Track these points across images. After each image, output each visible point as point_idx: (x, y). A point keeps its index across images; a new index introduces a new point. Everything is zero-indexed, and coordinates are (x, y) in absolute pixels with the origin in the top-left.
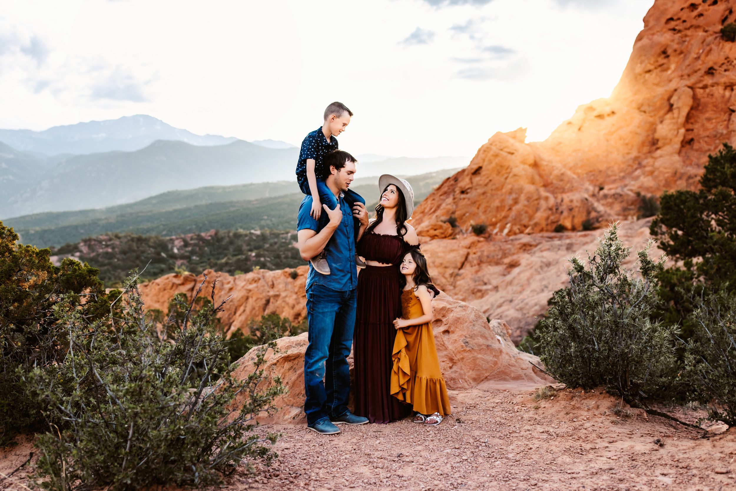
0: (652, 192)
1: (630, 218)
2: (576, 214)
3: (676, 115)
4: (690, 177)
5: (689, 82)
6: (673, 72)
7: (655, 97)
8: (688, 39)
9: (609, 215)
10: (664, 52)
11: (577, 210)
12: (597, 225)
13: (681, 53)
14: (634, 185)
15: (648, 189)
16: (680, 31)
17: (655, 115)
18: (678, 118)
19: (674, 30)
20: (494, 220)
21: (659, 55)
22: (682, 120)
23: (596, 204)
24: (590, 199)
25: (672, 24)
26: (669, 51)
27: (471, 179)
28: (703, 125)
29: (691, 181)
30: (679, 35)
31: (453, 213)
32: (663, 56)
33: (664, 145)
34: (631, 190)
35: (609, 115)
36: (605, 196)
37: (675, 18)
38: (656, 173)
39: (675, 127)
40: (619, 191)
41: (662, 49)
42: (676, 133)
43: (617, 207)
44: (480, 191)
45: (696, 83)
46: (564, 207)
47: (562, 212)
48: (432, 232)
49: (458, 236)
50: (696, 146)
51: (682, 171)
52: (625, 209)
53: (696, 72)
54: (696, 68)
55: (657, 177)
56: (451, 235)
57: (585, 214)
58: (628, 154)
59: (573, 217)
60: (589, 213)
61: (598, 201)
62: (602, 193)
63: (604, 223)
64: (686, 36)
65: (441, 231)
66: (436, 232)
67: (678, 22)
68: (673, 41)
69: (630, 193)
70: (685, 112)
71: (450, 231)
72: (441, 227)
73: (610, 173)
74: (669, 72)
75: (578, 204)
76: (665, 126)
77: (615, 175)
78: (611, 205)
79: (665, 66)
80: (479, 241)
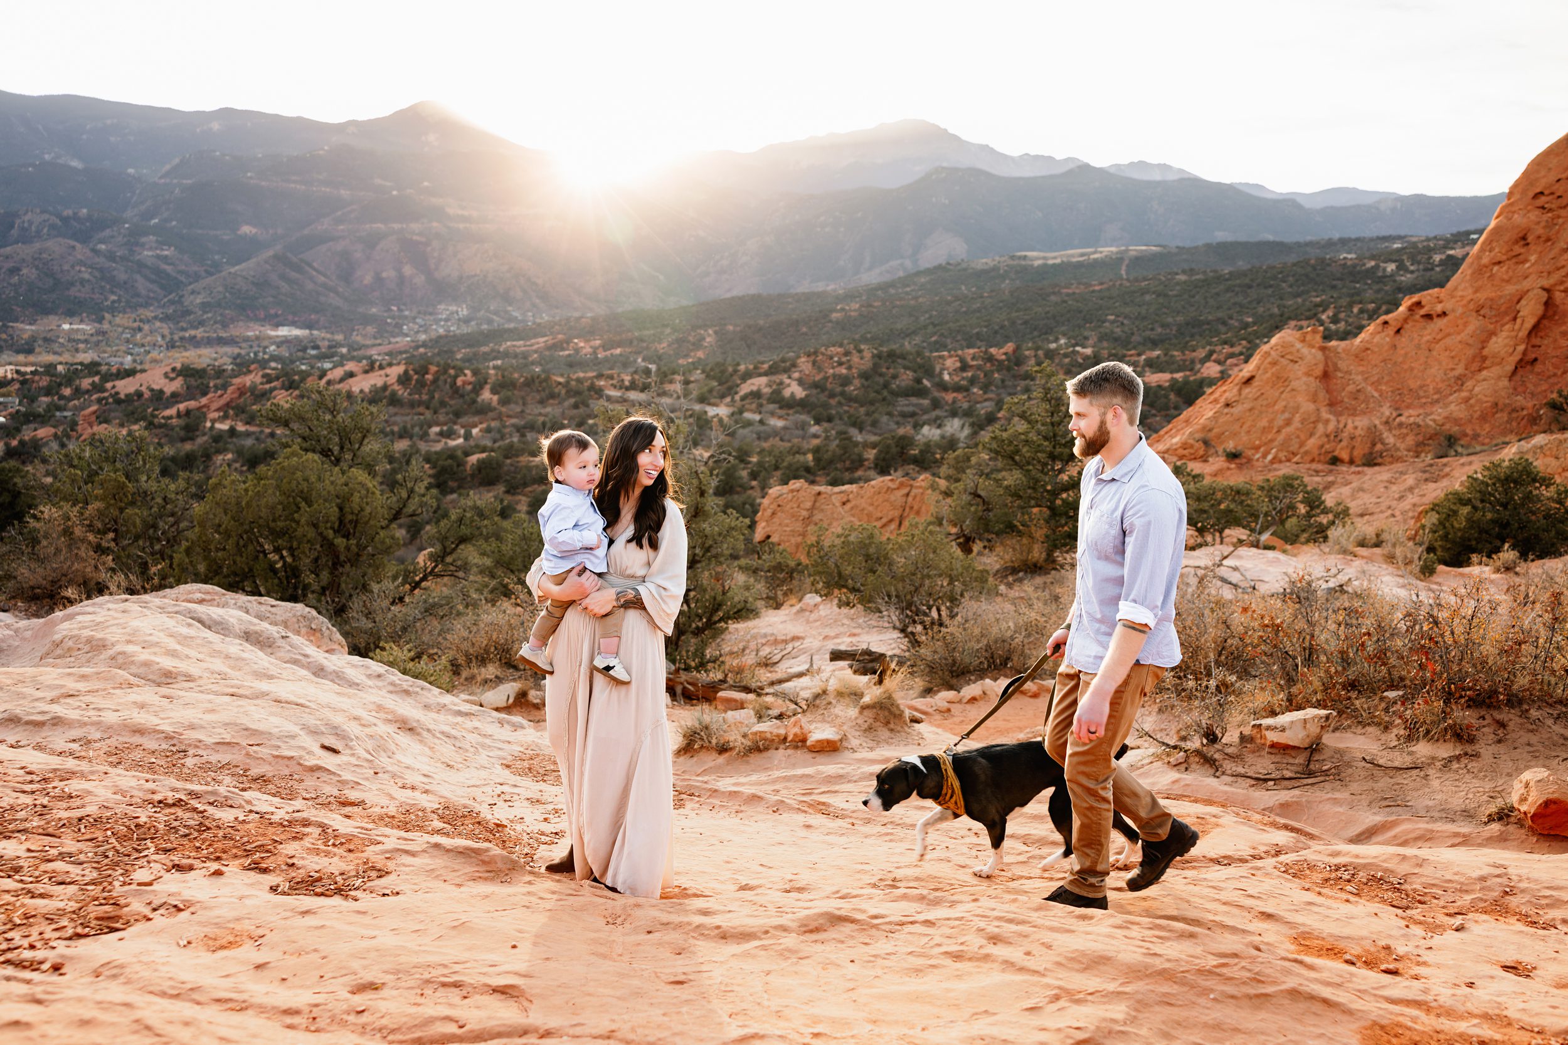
0: (1460, 425)
1: (1423, 455)
2: (1357, 445)
3: (1517, 327)
4: (1515, 410)
5: (1546, 283)
6: (1533, 265)
7: (1500, 297)
8: (1561, 221)
9: (1398, 449)
10: (1524, 238)
11: (1359, 439)
12: (1379, 460)
13: (1548, 240)
14: (1439, 415)
15: (1457, 421)
16: (1550, 210)
17: (1497, 322)
18: (1520, 330)
19: (1543, 208)
20: (1257, 442)
21: (1516, 242)
22: (1523, 333)
23: (1385, 435)
24: (1381, 427)
25: (1542, 200)
26: (1530, 239)
27: (1240, 390)
28: (1555, 341)
29: (1514, 415)
30: (1550, 215)
31: (1210, 430)
32: (1522, 243)
33: (1493, 364)
34: (1434, 421)
35: (1439, 316)
36: (1401, 425)
37: (1546, 192)
38: (1472, 401)
39: (1512, 343)
40: (1419, 420)
41: (1521, 235)
42: (1511, 350)
43: (1410, 440)
44: (1247, 406)
45: (1556, 285)
46: (1345, 435)
47: (1341, 441)
48: (1181, 452)
49: (1210, 459)
50: (1538, 367)
51: (1507, 401)
52: (1419, 444)
53: (1558, 269)
54: (1560, 265)
55: (1472, 406)
56: (1202, 457)
57: (1369, 445)
58: (1453, 369)
59: (1354, 447)
60: (1374, 445)
61: (1390, 430)
62: (1398, 420)
63: (1388, 459)
64: (1559, 217)
65: (1192, 451)
66: (1186, 452)
67: (1551, 197)
68: (1538, 223)
69: (1431, 423)
70: (1530, 323)
71: (1201, 452)
72: (1192, 446)
73: (1421, 393)
74: (1527, 265)
75: (1362, 433)
76: (1500, 340)
77: (1427, 397)
78: (1403, 437)
79: (1521, 257)
80: (1228, 469)
